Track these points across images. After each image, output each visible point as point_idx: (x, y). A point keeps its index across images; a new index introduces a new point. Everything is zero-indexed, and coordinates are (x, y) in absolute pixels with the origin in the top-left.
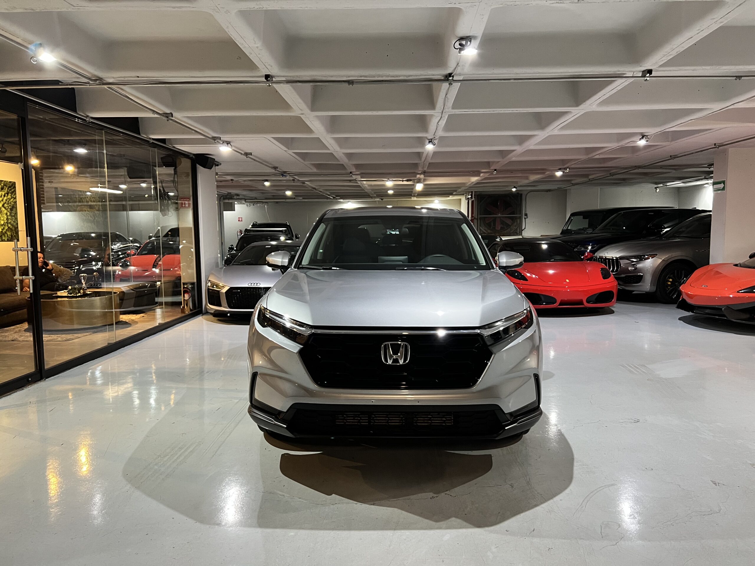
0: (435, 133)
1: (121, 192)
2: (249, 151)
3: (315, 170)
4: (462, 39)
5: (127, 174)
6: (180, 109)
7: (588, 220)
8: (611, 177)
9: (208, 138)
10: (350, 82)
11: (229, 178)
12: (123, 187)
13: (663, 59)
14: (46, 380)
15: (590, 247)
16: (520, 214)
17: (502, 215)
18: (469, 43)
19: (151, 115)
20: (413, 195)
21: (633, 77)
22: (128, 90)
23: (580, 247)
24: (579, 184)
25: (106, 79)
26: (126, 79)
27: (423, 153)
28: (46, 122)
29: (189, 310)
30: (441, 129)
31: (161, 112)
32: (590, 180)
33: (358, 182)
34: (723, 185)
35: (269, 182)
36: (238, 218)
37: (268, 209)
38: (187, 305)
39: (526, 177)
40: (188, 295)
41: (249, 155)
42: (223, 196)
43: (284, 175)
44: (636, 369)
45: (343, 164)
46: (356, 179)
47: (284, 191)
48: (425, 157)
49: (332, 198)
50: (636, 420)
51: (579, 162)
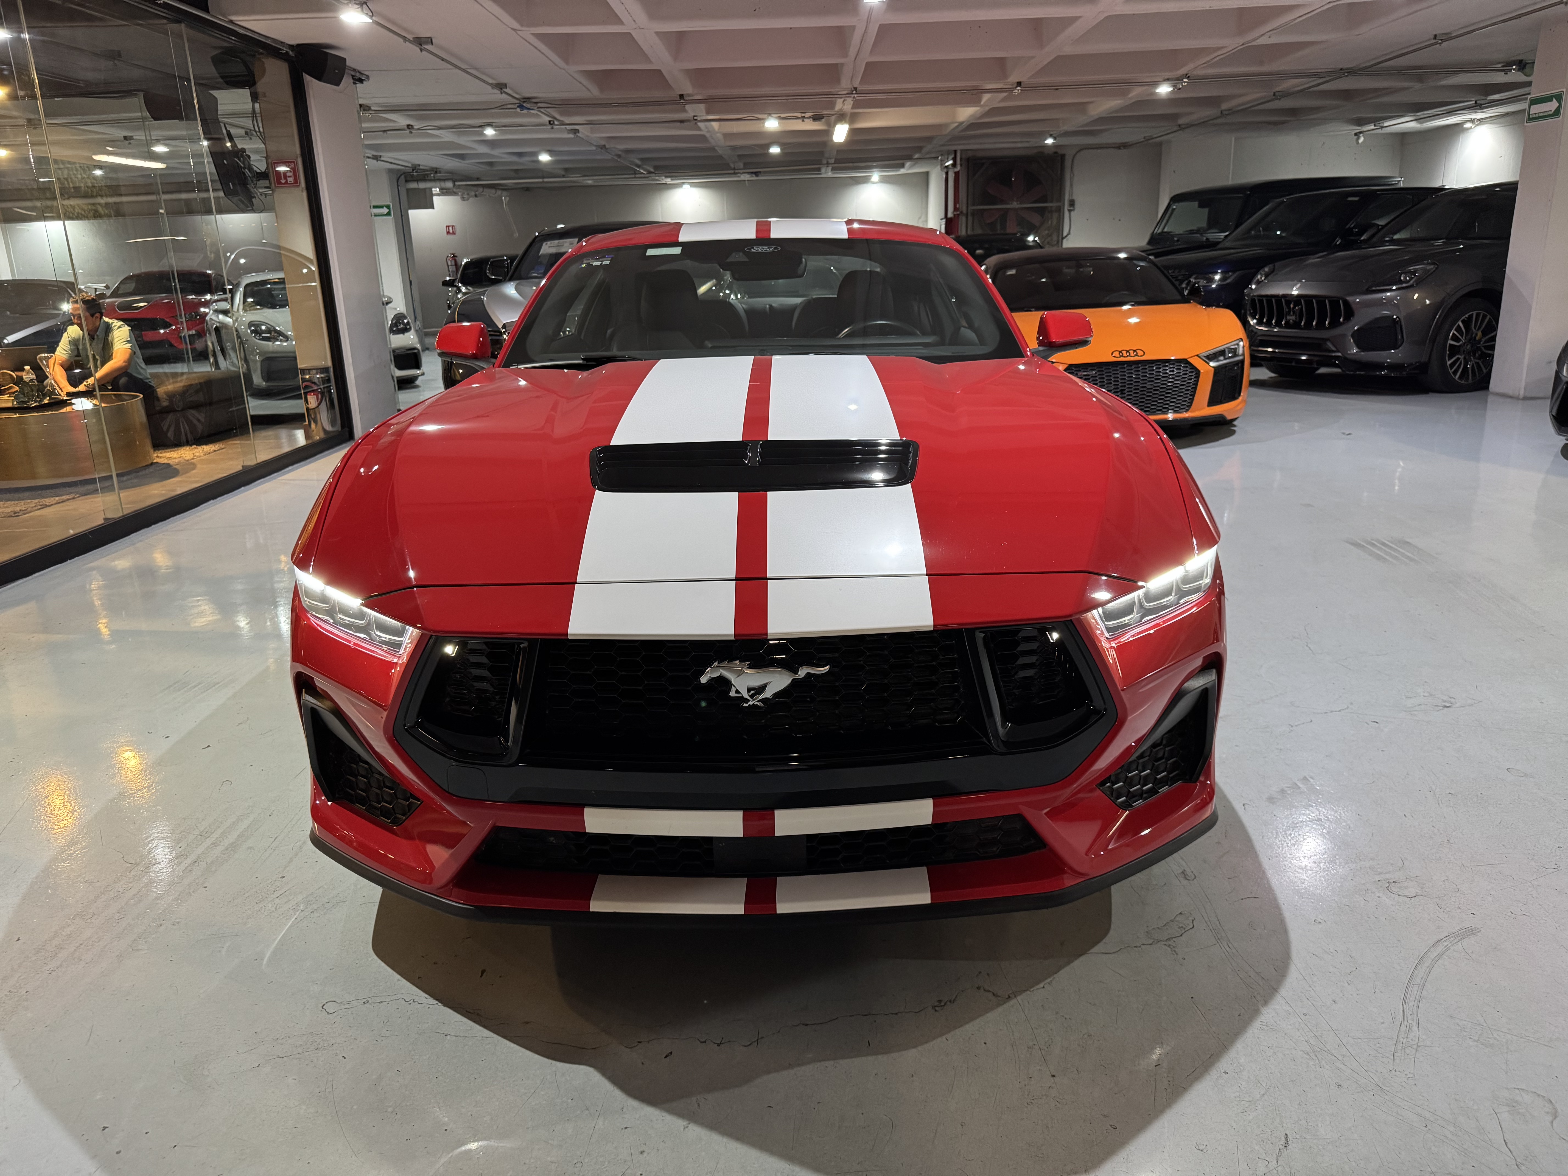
1: (162, 166)
2: (423, 33)
3: (595, 92)
7: (1207, 210)
8: (1272, 105)
11: (400, 120)
12: (160, 149)
16: (1059, 202)
17: (1021, 203)
20: (825, 162)
24: (1192, 125)
29: (323, 433)
33: (700, 125)
34: (1557, 105)
35: (495, 130)
36: (447, 226)
37: (508, 204)
38: (316, 422)
39: (1081, 107)
40: (315, 396)
41: (426, 43)
42: (404, 173)
43: (523, 105)
44: (1389, 551)
45: (660, 71)
46: (695, 118)
47: (536, 154)
48: (859, 43)
49: (645, 173)
50: (1445, 698)
51: (1218, 58)
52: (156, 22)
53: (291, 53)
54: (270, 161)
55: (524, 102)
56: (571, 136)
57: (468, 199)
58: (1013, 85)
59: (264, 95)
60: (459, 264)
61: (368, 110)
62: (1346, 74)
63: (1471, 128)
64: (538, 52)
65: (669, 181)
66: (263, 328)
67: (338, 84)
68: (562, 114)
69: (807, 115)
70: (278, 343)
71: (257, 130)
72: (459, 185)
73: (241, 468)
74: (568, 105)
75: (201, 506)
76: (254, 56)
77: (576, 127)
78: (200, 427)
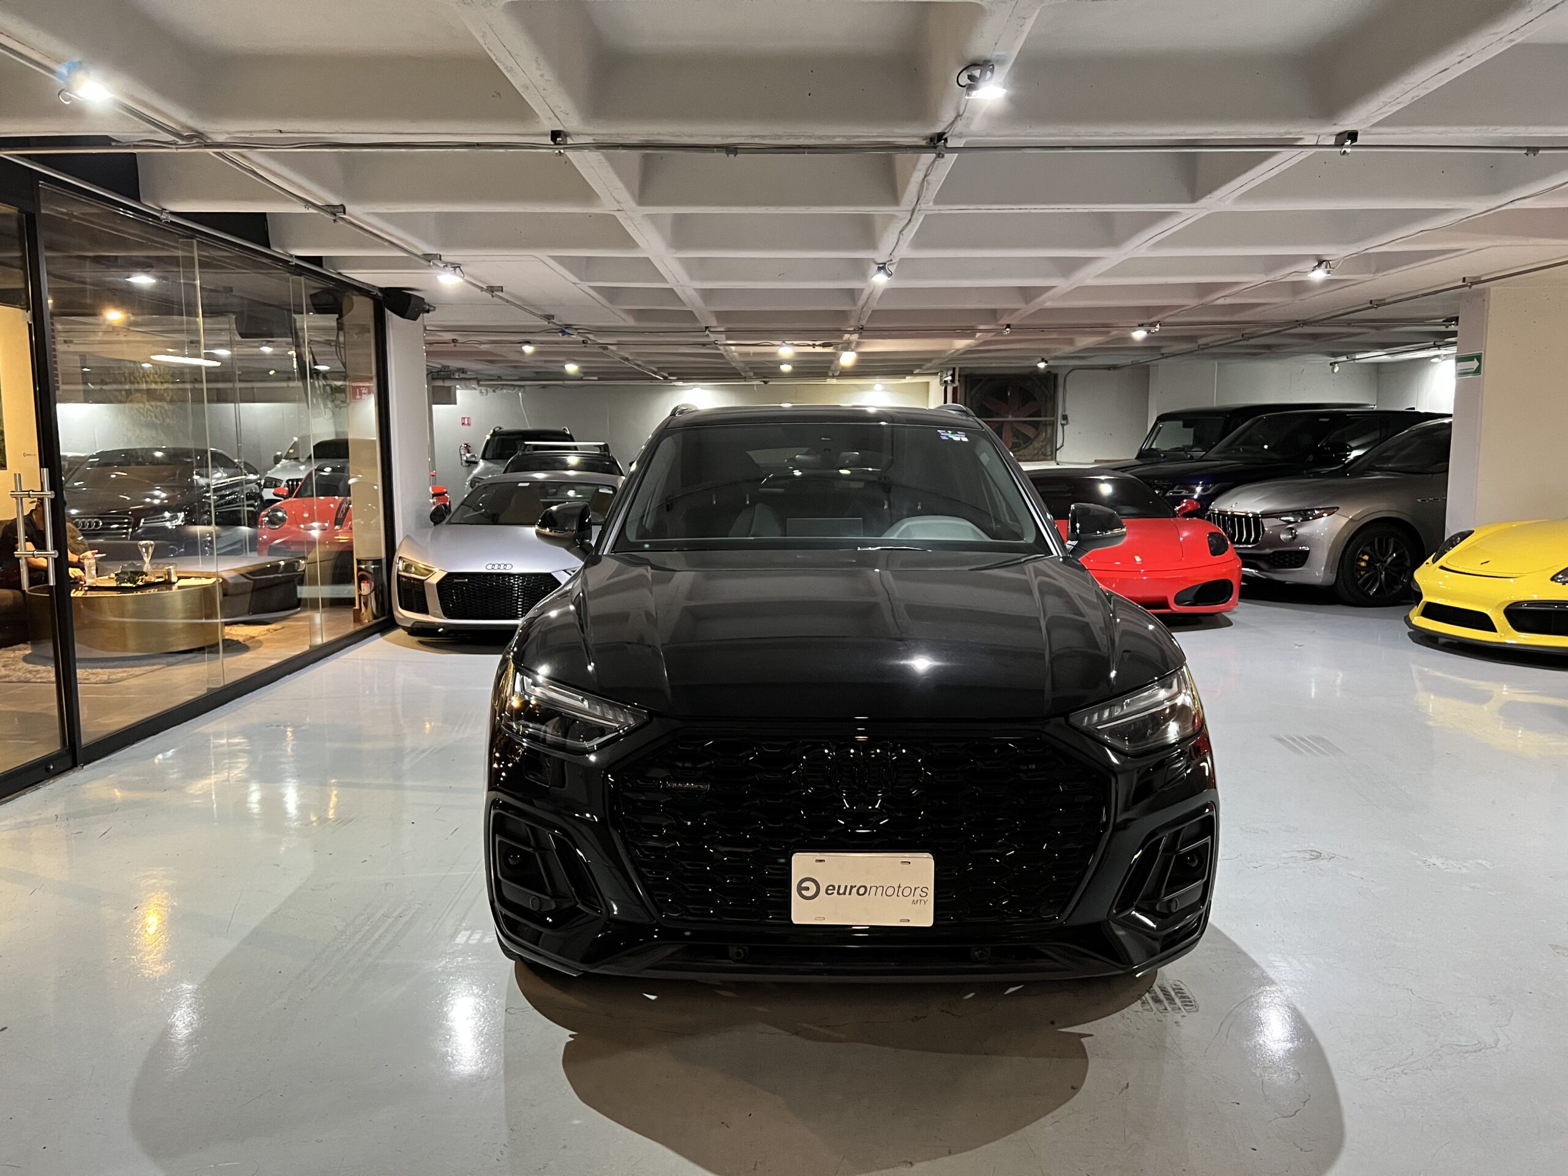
0: (893, 251)
1: (219, 364)
2: (496, 283)
3: (631, 322)
4: (975, 64)
5: (235, 326)
6: (361, 197)
7: (1191, 431)
8: (1245, 343)
9: (414, 257)
10: (731, 149)
11: (448, 336)
12: (224, 353)
13: (1384, 110)
14: (85, 767)
15: (1199, 489)
16: (1053, 416)
17: (1016, 417)
18: (989, 73)
19: (300, 209)
20: (831, 374)
21: (1317, 146)
22: (257, 159)
23: (1178, 489)
24: (1176, 355)
25: (210, 135)
26: (255, 135)
27: (862, 290)
28: (75, 220)
29: (371, 617)
30: (906, 244)
31: (321, 204)
32: (1201, 347)
33: (721, 348)
34: (1478, 364)
36: (464, 420)
38: (366, 607)
39: (1068, 342)
40: (369, 584)
41: (497, 291)
43: (563, 330)
44: (1306, 745)
45: (692, 312)
46: (717, 342)
47: (563, 364)
48: (867, 298)
49: (660, 378)
51: (1183, 312)
53: (379, 294)
55: (566, 328)
58: (1002, 325)
62: (1304, 324)
64: (589, 296)
65: (681, 384)
69: (818, 342)
73: (309, 647)
74: (604, 331)
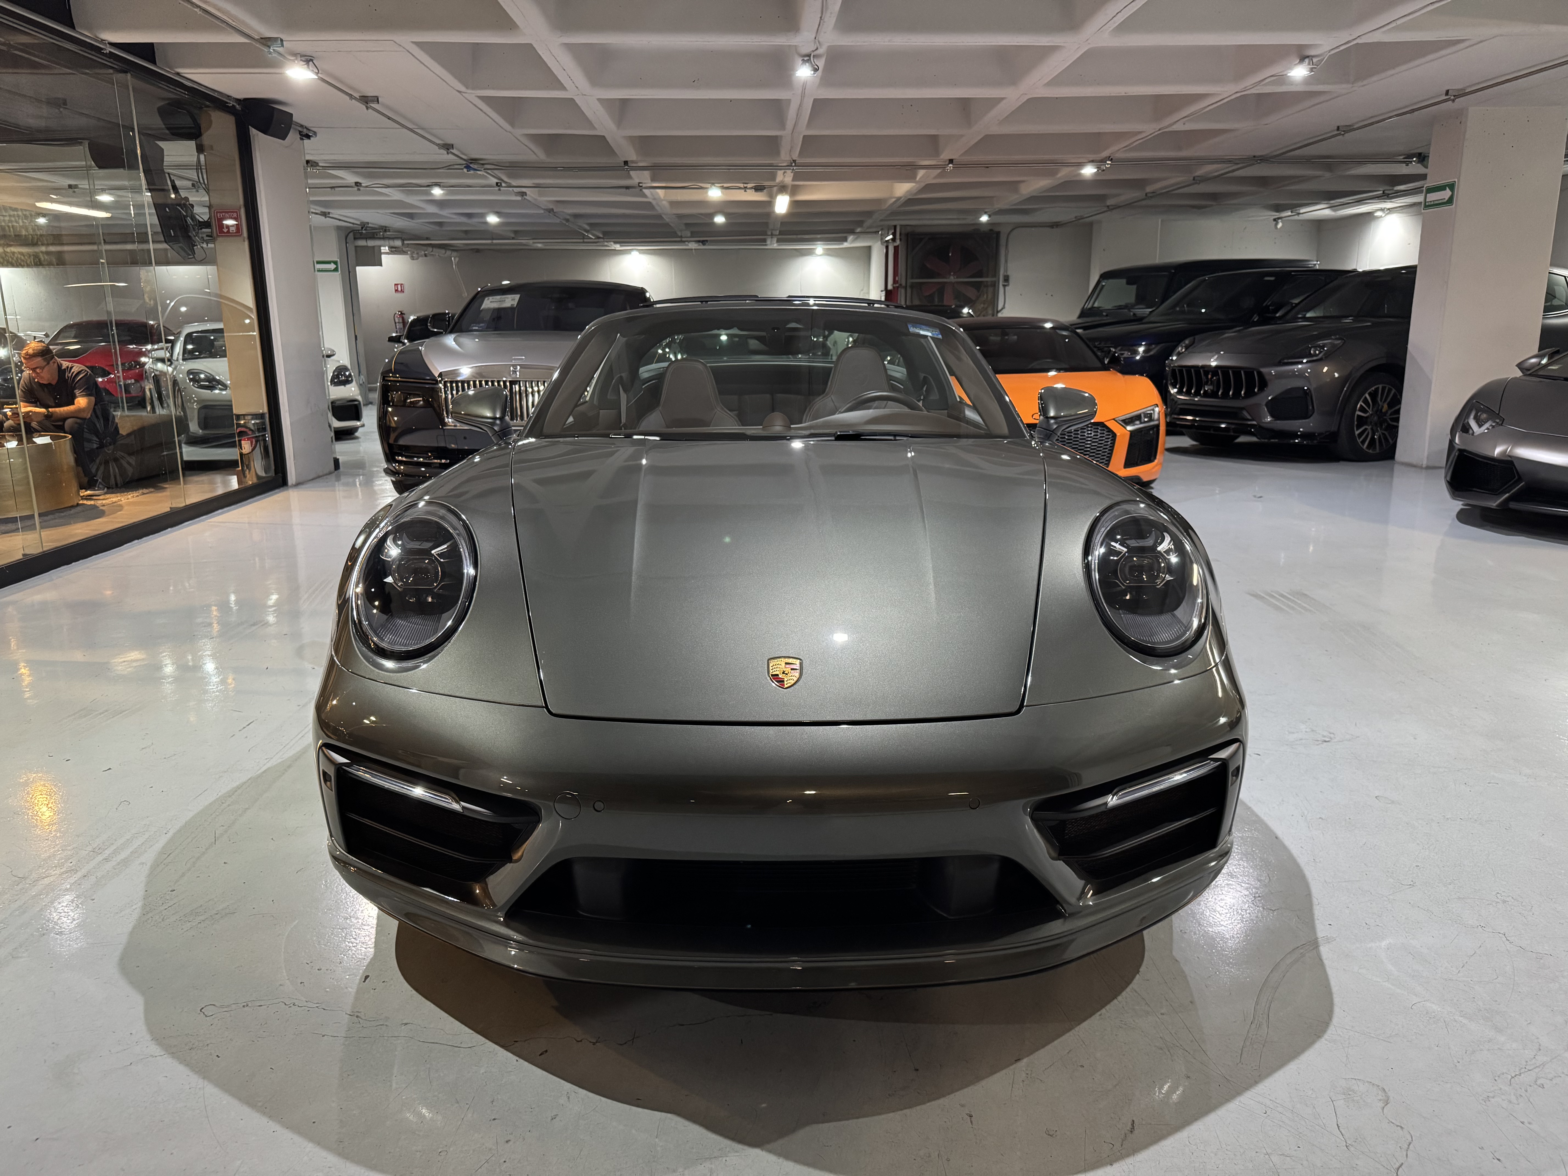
0: (817, 33)
2: (370, 93)
3: (541, 155)
7: (1135, 287)
8: (1192, 189)
11: (348, 177)
16: (994, 277)
17: (957, 278)
24: (1120, 207)
27: (789, 101)
29: (256, 478)
30: (833, 20)
32: (1149, 195)
33: (645, 192)
34: (1450, 193)
35: (443, 190)
36: (395, 285)
37: (458, 264)
38: (248, 467)
39: (1013, 186)
40: (249, 442)
41: (373, 101)
42: (353, 231)
43: (471, 167)
44: (1287, 601)
45: (604, 136)
46: (640, 185)
47: (483, 215)
48: (795, 117)
49: (593, 238)
50: (1325, 733)
51: (1137, 143)
52: (101, 71)
53: (237, 106)
54: (213, 210)
55: (471, 163)
56: (519, 198)
57: (417, 259)
58: (945, 162)
59: (212, 148)
60: (406, 321)
61: (316, 166)
62: (1259, 161)
63: (1381, 217)
64: (484, 114)
65: (618, 247)
66: (202, 376)
67: (284, 138)
68: (510, 176)
69: (749, 186)
70: (217, 391)
71: (201, 179)
72: (408, 244)
73: (169, 510)
74: (515, 168)
75: (125, 545)
76: (201, 108)
77: (524, 190)
78: (130, 471)
